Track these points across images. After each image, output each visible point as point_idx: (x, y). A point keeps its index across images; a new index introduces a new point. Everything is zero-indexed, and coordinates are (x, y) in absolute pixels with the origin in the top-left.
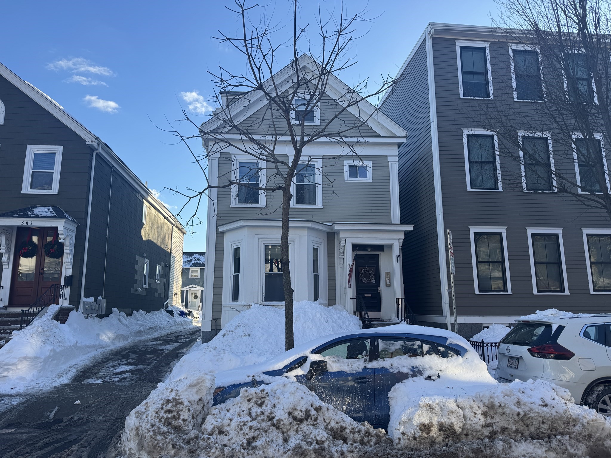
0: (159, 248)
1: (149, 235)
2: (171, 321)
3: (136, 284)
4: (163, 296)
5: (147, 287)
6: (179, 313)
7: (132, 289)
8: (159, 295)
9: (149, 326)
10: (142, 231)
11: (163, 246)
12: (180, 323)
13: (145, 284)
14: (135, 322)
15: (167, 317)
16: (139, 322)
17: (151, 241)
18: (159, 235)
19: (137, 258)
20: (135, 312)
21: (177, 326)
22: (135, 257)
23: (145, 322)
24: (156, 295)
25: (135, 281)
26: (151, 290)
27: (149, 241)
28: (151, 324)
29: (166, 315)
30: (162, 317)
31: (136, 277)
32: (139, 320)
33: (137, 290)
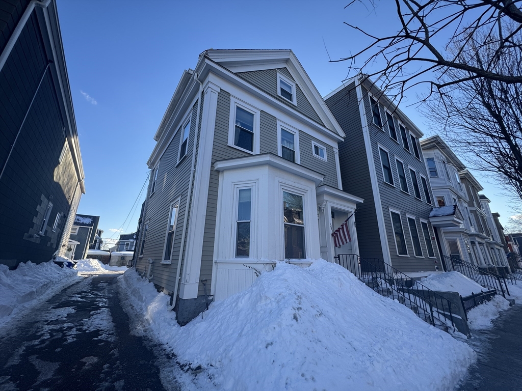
0: (64, 196)
1: (60, 178)
2: (61, 273)
3: (32, 228)
4: (54, 246)
5: (43, 235)
6: (67, 264)
7: (26, 234)
8: (52, 244)
9: (43, 283)
10: (56, 169)
11: (67, 196)
12: (69, 275)
13: (41, 231)
14: (20, 278)
15: (56, 268)
16: (28, 278)
17: (60, 185)
18: (68, 184)
19: (43, 197)
20: (22, 264)
21: (66, 279)
22: (41, 196)
23: (36, 277)
24: (49, 244)
25: (32, 225)
26: (45, 239)
27: (58, 184)
28: (44, 280)
29: (55, 267)
30: (51, 269)
31: (35, 220)
32: (26, 275)
33: (31, 236)
